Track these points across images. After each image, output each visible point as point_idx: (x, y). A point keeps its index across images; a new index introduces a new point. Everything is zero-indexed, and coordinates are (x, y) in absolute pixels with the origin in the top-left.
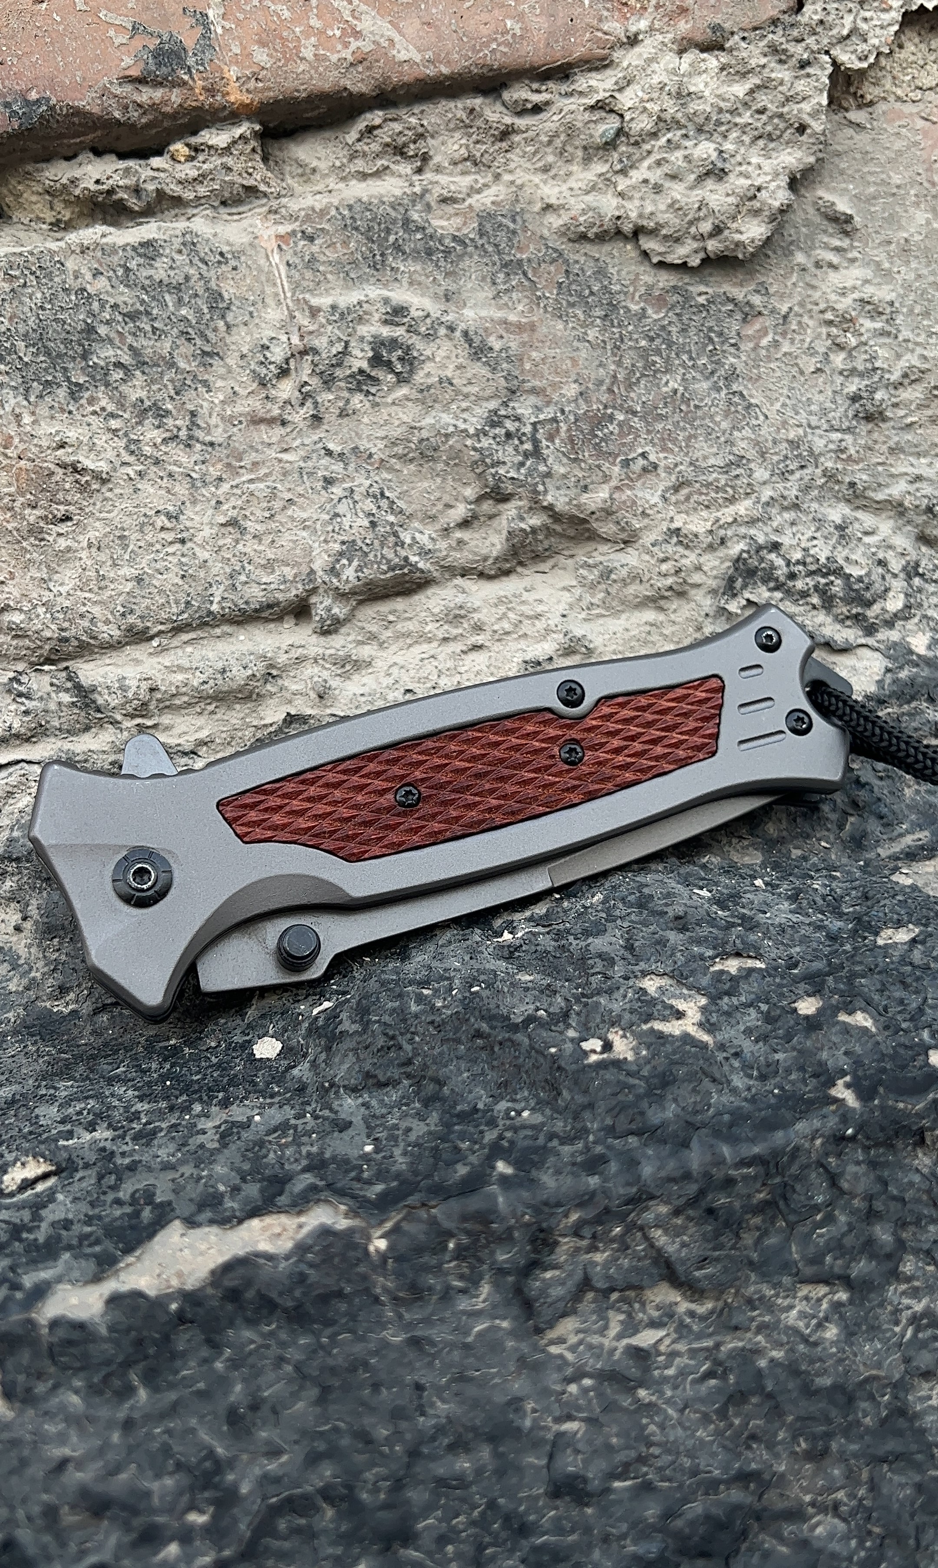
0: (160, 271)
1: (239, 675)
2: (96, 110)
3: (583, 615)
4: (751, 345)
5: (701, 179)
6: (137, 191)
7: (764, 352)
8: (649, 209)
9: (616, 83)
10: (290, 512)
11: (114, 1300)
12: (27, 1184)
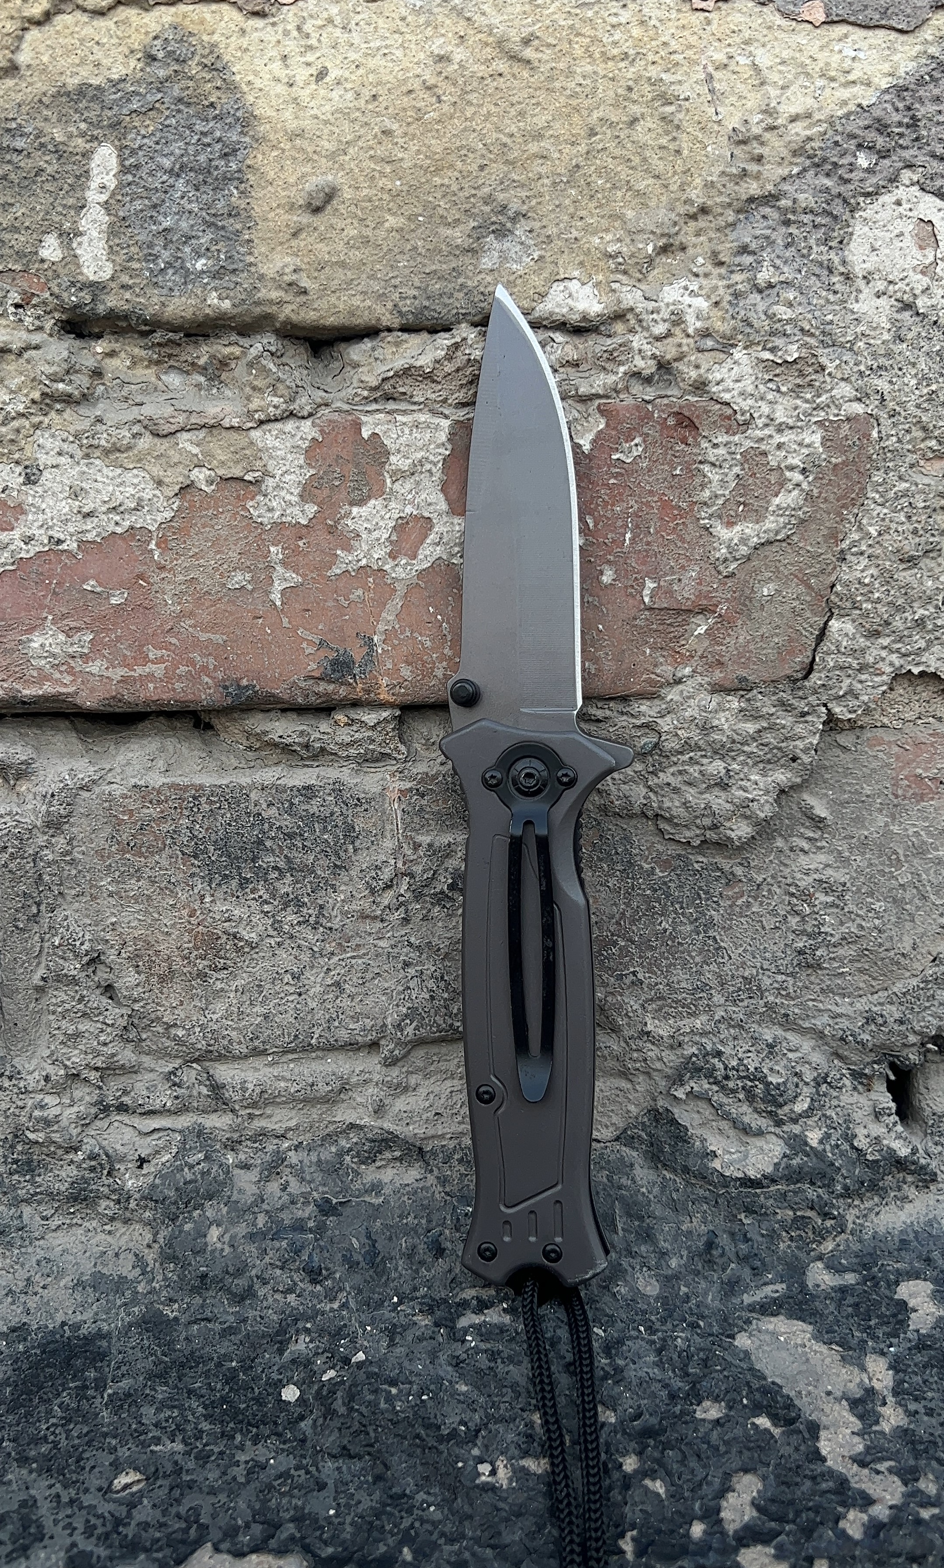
0: (314, 807)
1: (322, 1089)
2: (286, 697)
4: (729, 903)
6: (307, 746)
7: (738, 909)
8: (668, 804)
9: (659, 712)
10: (376, 982)
12: (127, 1486)
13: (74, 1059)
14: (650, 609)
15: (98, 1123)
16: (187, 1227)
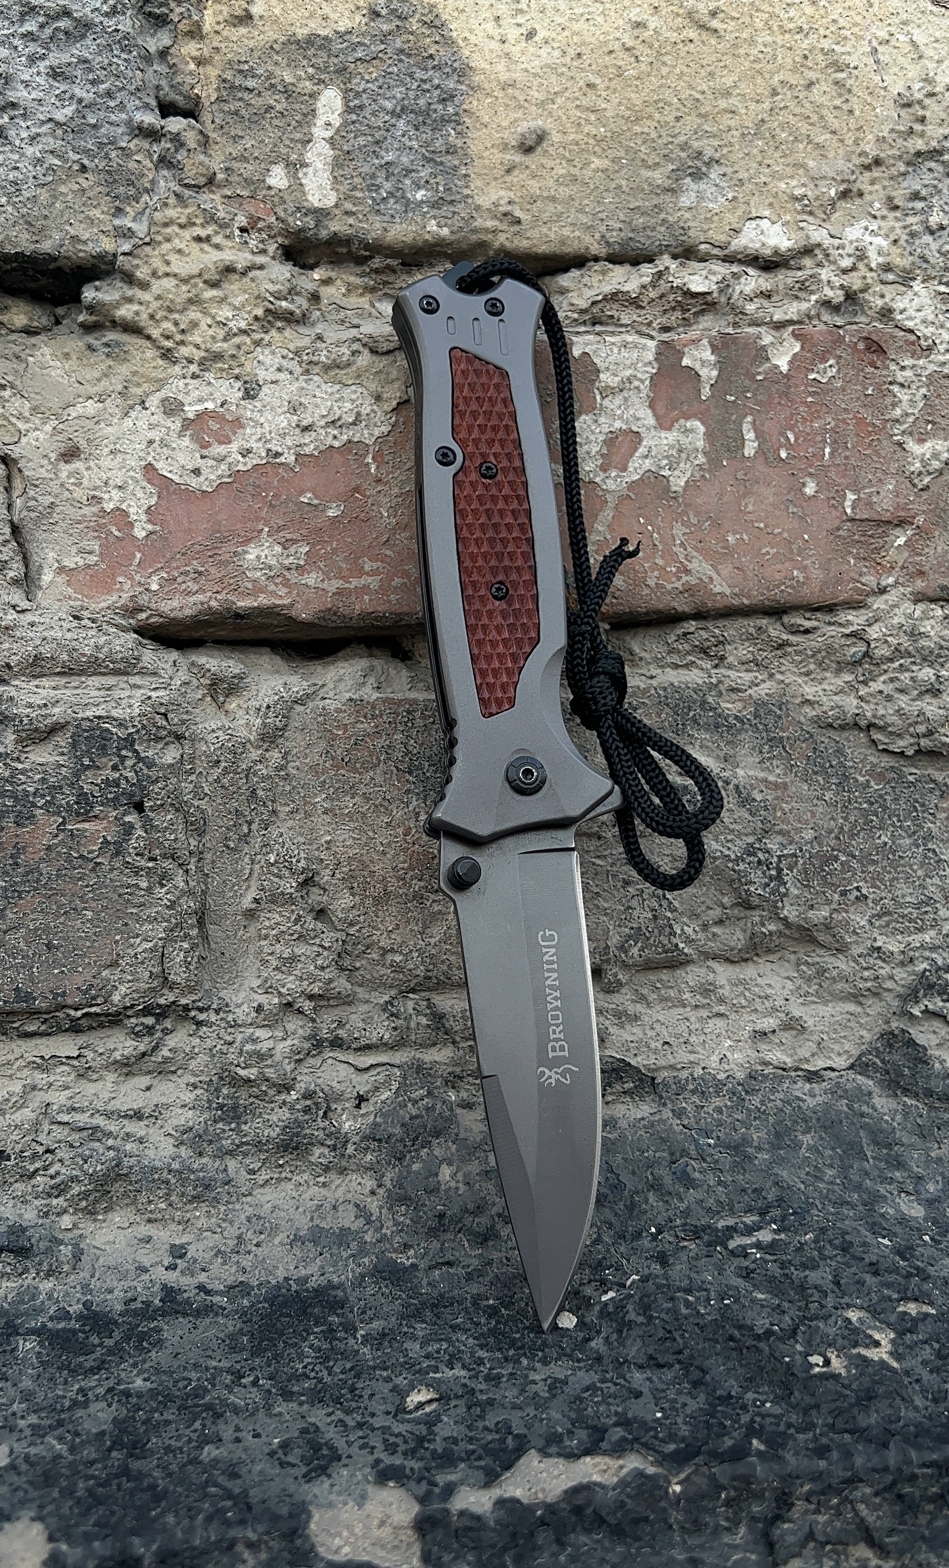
3: (801, 1000)
4: (945, 815)
5: (921, 694)
8: (881, 712)
9: (868, 620)
11: (501, 1503)
12: (420, 1405)
13: (289, 985)
14: (852, 520)
15: (311, 1061)
16: (415, 1167)
